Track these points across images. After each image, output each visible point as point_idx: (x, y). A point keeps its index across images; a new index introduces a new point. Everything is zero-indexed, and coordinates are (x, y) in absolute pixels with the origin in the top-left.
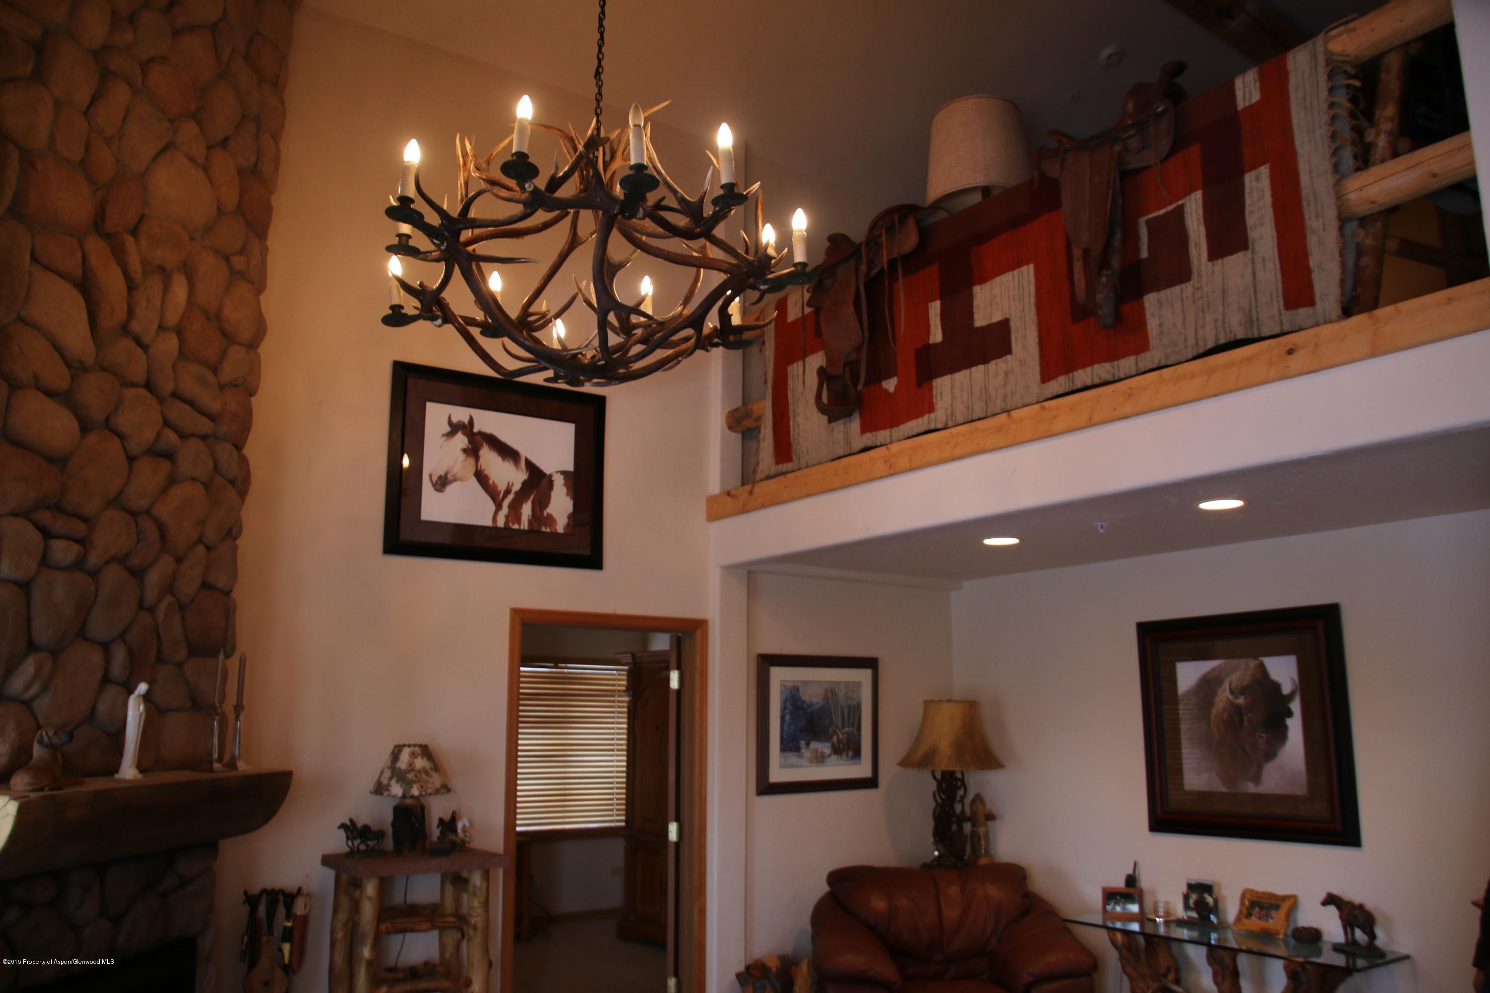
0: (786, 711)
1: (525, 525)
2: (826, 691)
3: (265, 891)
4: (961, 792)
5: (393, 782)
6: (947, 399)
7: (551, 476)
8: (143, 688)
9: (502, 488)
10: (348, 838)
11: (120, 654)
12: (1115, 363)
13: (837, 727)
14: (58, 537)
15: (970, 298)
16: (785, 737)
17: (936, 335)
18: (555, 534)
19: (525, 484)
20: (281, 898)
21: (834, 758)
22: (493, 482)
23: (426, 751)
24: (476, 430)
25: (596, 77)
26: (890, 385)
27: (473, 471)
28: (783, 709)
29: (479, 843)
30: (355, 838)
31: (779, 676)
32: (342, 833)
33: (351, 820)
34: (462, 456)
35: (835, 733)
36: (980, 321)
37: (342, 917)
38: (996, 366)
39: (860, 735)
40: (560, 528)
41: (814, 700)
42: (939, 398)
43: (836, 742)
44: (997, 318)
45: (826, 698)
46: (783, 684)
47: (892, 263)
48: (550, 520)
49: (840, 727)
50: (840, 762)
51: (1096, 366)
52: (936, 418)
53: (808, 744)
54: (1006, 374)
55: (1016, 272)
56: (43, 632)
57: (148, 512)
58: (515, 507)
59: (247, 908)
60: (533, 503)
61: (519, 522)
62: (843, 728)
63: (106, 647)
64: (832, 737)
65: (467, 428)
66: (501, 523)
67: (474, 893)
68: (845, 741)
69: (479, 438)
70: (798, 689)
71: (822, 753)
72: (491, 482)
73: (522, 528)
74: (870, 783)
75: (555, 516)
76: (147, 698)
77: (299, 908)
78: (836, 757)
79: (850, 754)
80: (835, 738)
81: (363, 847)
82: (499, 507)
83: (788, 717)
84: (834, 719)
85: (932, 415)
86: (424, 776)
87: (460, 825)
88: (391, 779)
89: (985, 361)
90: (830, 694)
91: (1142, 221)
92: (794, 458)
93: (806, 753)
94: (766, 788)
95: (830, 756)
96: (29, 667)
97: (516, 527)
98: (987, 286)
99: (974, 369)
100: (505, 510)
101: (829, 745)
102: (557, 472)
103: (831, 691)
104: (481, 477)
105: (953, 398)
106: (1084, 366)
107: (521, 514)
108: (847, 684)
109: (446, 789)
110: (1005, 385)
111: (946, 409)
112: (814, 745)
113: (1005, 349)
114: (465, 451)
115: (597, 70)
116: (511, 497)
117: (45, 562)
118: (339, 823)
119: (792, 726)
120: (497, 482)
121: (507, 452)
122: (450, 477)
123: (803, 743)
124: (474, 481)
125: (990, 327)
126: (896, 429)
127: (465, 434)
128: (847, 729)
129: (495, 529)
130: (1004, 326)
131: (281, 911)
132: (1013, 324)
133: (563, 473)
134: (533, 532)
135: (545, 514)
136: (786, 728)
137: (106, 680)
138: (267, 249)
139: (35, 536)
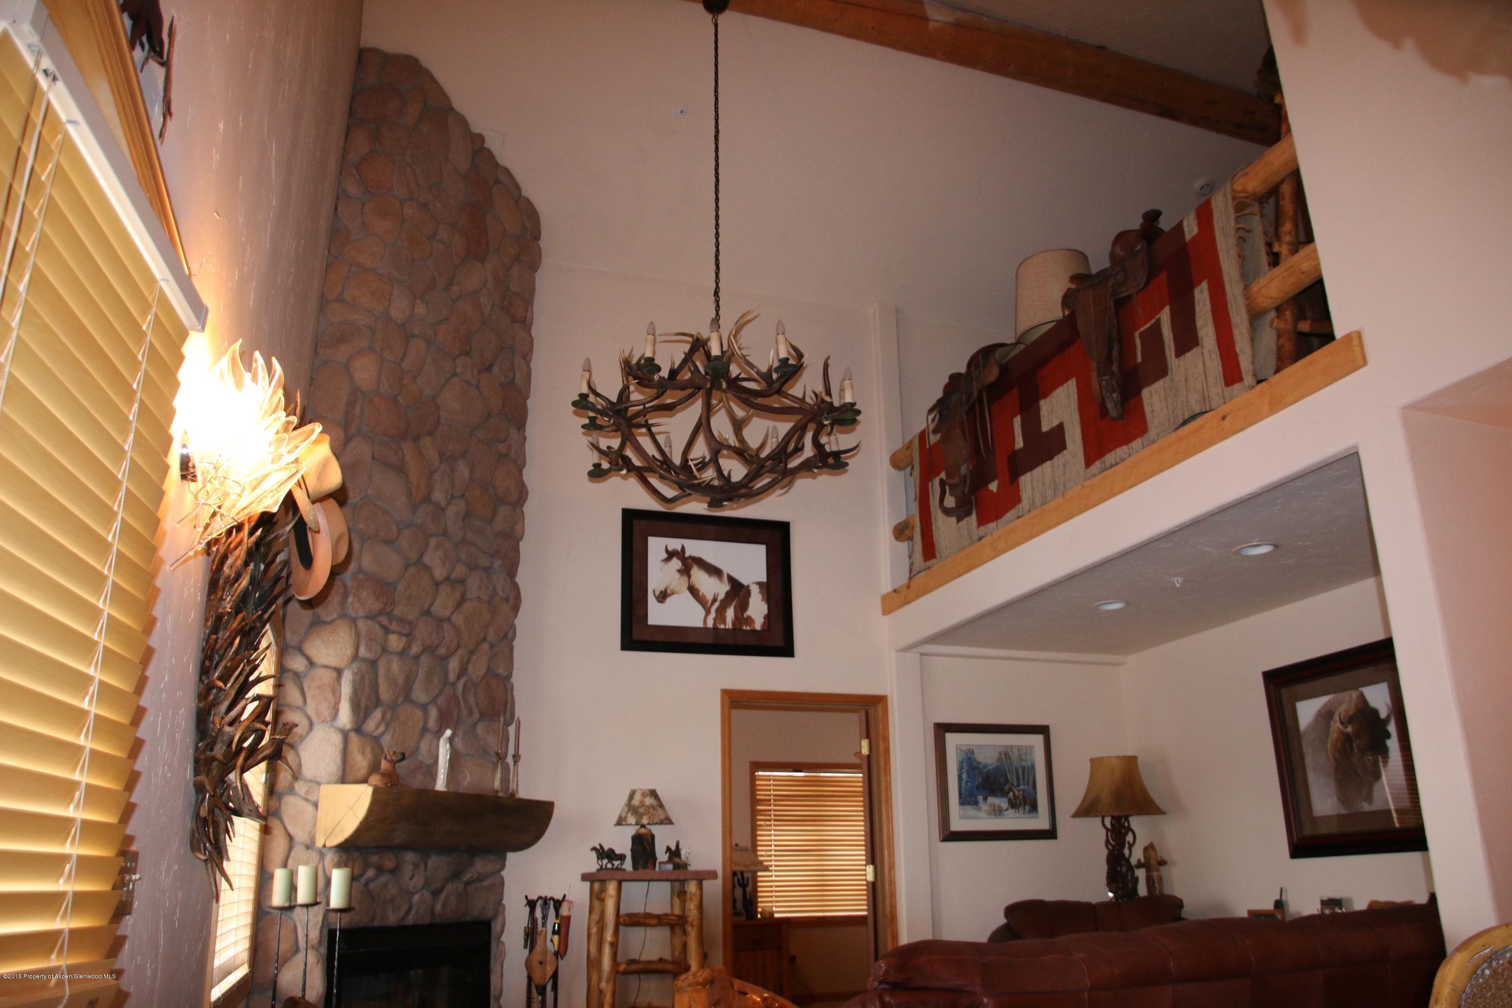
0: (964, 771)
1: (729, 625)
2: (1000, 754)
3: (540, 898)
4: (1130, 838)
5: (629, 815)
6: (1029, 491)
7: (748, 586)
8: (448, 733)
9: (710, 598)
10: (598, 858)
11: (433, 713)
12: (1130, 445)
13: (1013, 785)
14: (393, 632)
15: (1038, 410)
16: (963, 792)
17: (1019, 443)
18: (754, 631)
19: (727, 594)
20: (552, 903)
21: (1011, 812)
22: (703, 593)
23: (653, 793)
24: (687, 555)
25: (714, 296)
26: (993, 486)
27: (686, 586)
28: (960, 769)
29: (696, 865)
30: (603, 858)
31: (952, 739)
32: (594, 855)
33: (600, 845)
34: (678, 575)
35: (1011, 790)
36: (1045, 428)
37: (595, 917)
38: (1059, 459)
39: (1035, 792)
40: (758, 626)
41: (989, 761)
42: (1024, 491)
43: (1012, 798)
44: (1056, 423)
45: (999, 759)
46: (958, 749)
47: (980, 392)
48: (750, 620)
49: (1015, 784)
50: (1017, 815)
51: (1118, 450)
52: (1022, 507)
53: (985, 799)
54: (1064, 465)
55: (1065, 385)
56: (385, 693)
57: (449, 619)
58: (721, 611)
59: (528, 909)
60: (735, 607)
61: (724, 621)
62: (1018, 785)
63: (424, 708)
64: (1008, 793)
65: (679, 554)
66: (710, 624)
67: (691, 899)
68: (1021, 797)
69: (690, 561)
70: (973, 752)
71: (999, 807)
72: (701, 593)
73: (727, 627)
74: (1050, 834)
75: (753, 617)
76: (451, 740)
77: (564, 911)
78: (1013, 810)
79: (1027, 808)
80: (1011, 794)
81: (609, 866)
82: (708, 612)
83: (964, 776)
84: (1009, 778)
85: (1020, 505)
86: (651, 810)
87: (683, 853)
88: (627, 813)
89: (1050, 458)
90: (1003, 756)
91: (1137, 334)
92: (937, 555)
93: (984, 806)
94: (951, 836)
95: (1007, 810)
96: (378, 714)
97: (722, 626)
98: (1048, 400)
99: (1044, 465)
100: (713, 614)
101: (1006, 800)
102: (753, 583)
103: (1005, 754)
104: (693, 591)
105: (1033, 489)
106: (1110, 451)
107: (726, 617)
108: (1019, 748)
109: (668, 821)
110: (1064, 474)
111: (1029, 498)
112: (991, 800)
113: (1062, 446)
114: (679, 571)
115: (716, 290)
116: (717, 604)
117: (384, 650)
118: (591, 846)
119: (969, 784)
120: (705, 594)
121: (714, 571)
122: (669, 591)
123: (980, 798)
124: (687, 594)
125: (1052, 431)
126: (1000, 520)
127: (678, 558)
128: (1022, 787)
129: (705, 629)
130: (1060, 428)
131: (552, 912)
132: (1065, 426)
133: (760, 584)
134: (736, 629)
135: (745, 616)
136: (963, 785)
137: (425, 729)
138: (525, 438)
139: (379, 632)
